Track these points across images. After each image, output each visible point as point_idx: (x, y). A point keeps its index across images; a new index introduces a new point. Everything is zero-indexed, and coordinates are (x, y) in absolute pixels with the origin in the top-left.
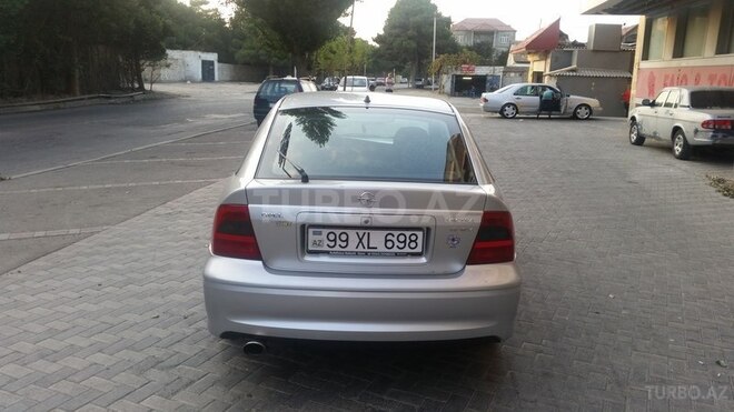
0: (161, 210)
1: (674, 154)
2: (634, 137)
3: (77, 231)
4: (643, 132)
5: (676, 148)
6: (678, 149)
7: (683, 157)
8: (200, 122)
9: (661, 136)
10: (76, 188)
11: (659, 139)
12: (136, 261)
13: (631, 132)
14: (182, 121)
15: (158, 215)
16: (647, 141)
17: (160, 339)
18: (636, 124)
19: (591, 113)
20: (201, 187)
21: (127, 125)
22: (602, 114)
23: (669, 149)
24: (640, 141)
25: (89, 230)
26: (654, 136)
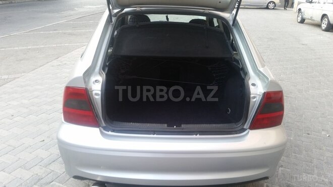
0: (55, 63)
1: (322, 28)
2: (299, 19)
3: (6, 77)
4: (304, 17)
5: (323, 25)
6: (324, 26)
7: (327, 30)
8: (81, 10)
9: (315, 19)
10: (12, 49)
11: (313, 20)
12: (36, 97)
13: (298, 16)
14: (73, 10)
15: (53, 66)
16: (306, 21)
17: (43, 160)
18: (301, 12)
19: (275, 6)
20: (79, 48)
21: (45, 12)
22: (280, 6)
23: (319, 26)
24: (303, 21)
25: (13, 76)
26: (311, 19)
